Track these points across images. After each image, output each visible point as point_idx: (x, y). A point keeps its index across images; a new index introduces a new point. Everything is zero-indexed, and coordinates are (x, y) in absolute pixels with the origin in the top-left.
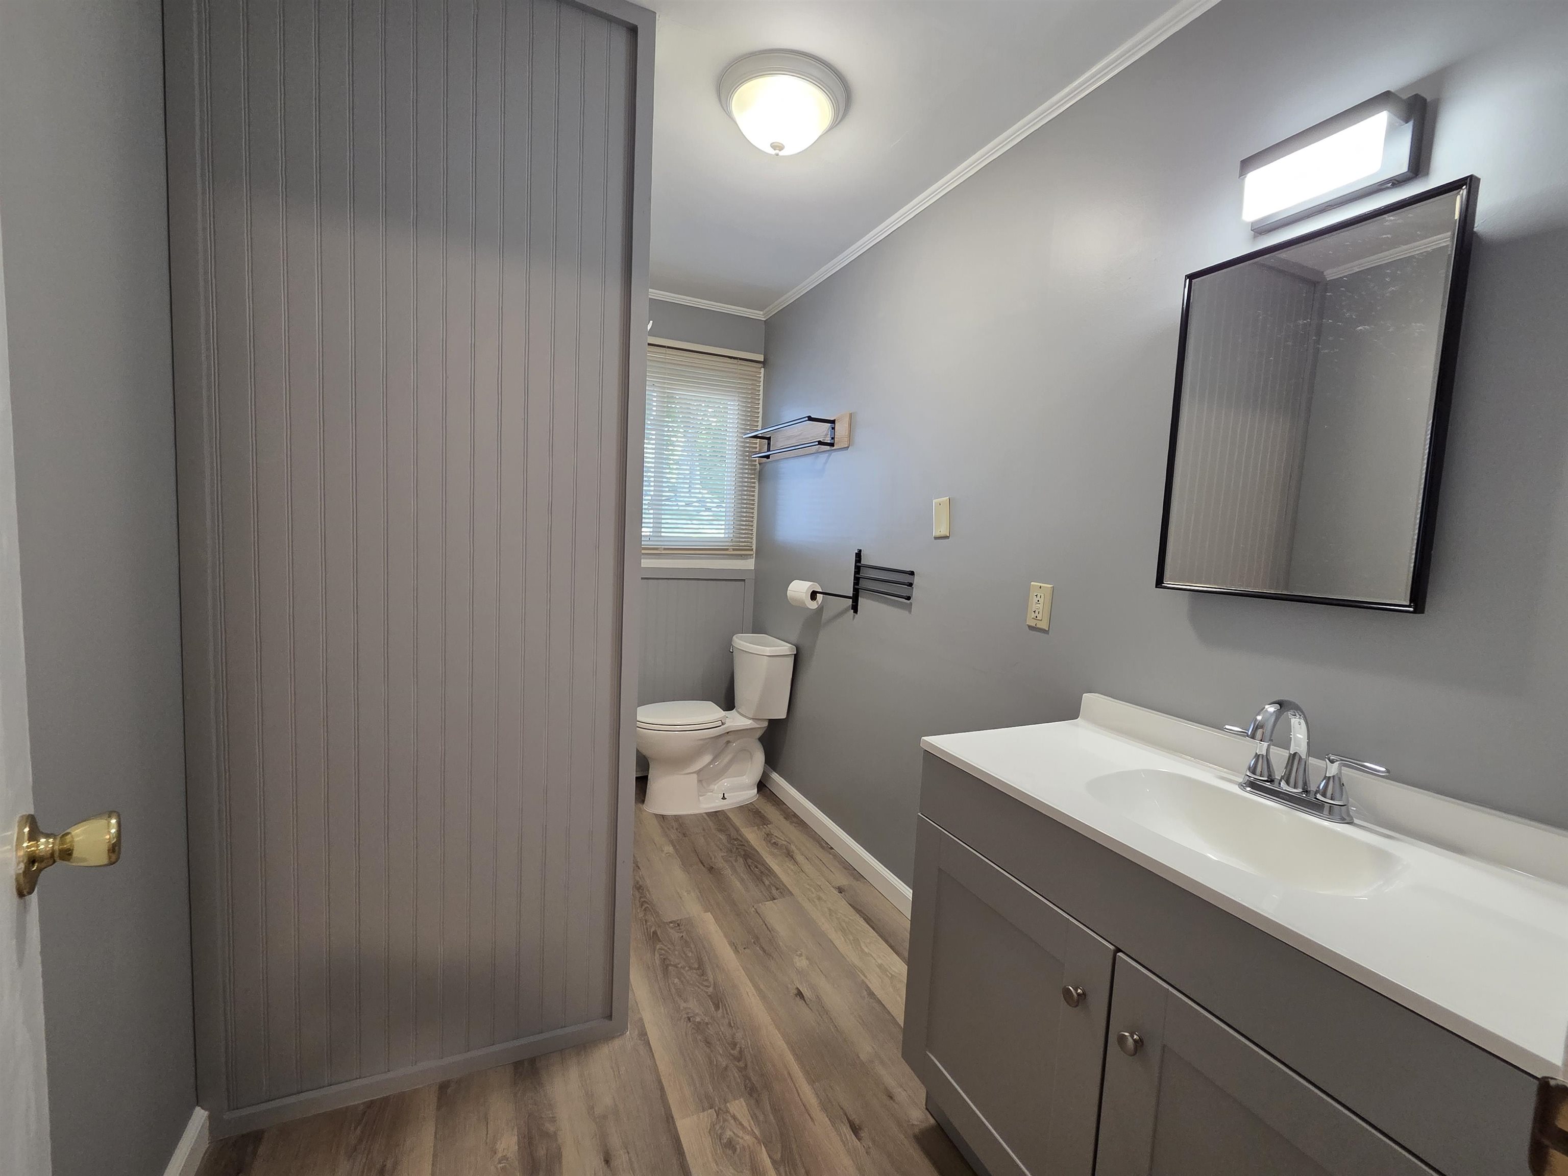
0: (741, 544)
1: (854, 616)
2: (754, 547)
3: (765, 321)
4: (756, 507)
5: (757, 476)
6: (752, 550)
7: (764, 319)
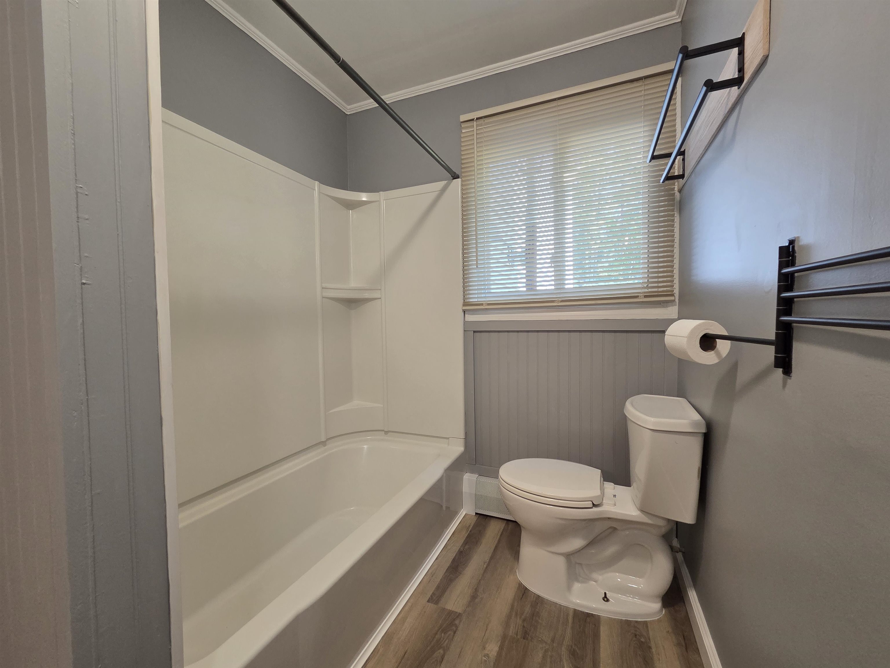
0: (660, 290)
1: (784, 385)
2: (676, 291)
3: (681, 22)
4: (677, 245)
5: (676, 208)
6: (673, 295)
7: (679, 20)
